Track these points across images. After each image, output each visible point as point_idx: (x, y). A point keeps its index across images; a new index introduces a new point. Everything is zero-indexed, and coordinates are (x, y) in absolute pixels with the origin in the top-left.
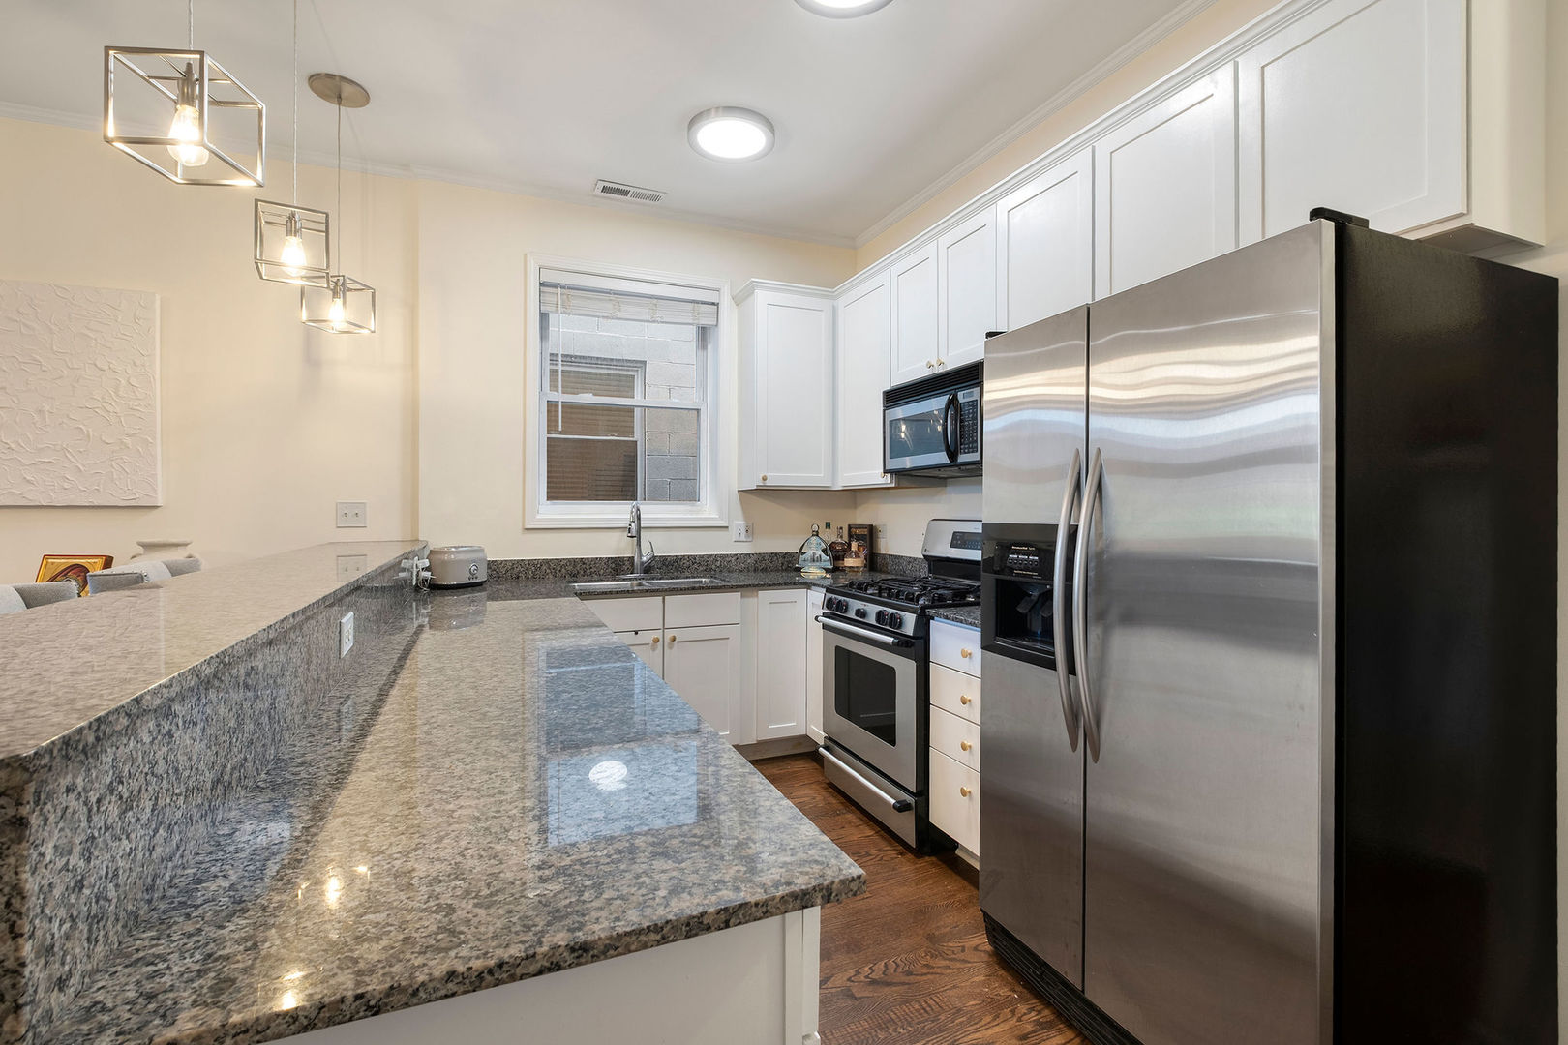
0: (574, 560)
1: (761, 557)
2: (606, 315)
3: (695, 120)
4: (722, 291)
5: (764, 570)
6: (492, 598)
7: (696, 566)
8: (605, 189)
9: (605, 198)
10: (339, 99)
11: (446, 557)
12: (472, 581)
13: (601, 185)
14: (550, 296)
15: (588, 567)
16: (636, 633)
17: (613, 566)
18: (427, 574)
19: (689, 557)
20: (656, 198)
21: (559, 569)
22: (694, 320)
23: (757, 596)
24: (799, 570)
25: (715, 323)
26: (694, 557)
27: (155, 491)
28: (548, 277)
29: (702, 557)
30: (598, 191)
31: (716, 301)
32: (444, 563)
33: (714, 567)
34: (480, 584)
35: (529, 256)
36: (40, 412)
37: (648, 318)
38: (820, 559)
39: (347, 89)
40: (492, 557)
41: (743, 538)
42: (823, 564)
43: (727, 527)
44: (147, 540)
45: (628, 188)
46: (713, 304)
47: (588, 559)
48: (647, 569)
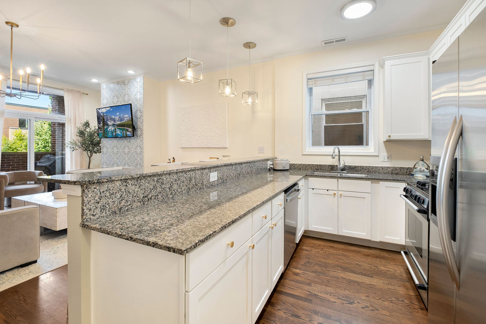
0: (317, 165)
1: (395, 169)
2: (329, 84)
3: (342, 8)
4: (375, 65)
5: (397, 174)
6: (291, 174)
7: (363, 170)
8: (325, 43)
9: (327, 46)
10: (250, 47)
11: (277, 162)
12: (284, 169)
13: (324, 43)
14: (310, 82)
15: (322, 167)
16: (328, 190)
17: (331, 168)
18: (272, 166)
19: (360, 166)
20: (344, 40)
21: (313, 167)
22: (363, 78)
23: (379, 183)
24: (413, 175)
25: (373, 78)
26: (363, 167)
27: (227, 144)
28: (309, 77)
29: (366, 167)
30: (324, 45)
31: (373, 69)
32: (276, 163)
33: (372, 171)
34: (287, 170)
35: (303, 72)
36: (211, 129)
37: (345, 82)
38: (423, 171)
39: (251, 45)
40: (292, 162)
41: (386, 159)
42: (425, 173)
43: (378, 156)
44: (223, 155)
45: (333, 40)
46: (372, 70)
47: (322, 165)
48: (343, 170)
